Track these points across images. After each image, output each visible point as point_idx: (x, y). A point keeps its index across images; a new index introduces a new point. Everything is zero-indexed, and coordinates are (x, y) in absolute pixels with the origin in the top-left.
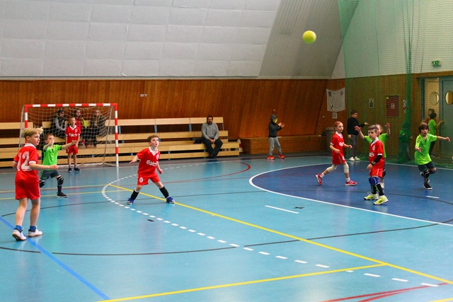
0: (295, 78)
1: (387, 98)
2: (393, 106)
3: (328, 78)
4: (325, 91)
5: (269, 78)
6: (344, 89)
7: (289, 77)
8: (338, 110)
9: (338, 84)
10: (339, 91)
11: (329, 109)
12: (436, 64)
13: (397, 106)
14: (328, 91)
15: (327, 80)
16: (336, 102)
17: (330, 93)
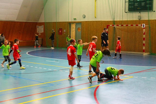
0: (27, 21)
1: (58, 29)
2: (60, 32)
3: (37, 22)
4: (36, 26)
5: (19, 21)
6: (43, 25)
7: (25, 21)
8: (41, 32)
9: (41, 24)
10: (41, 26)
11: (37, 32)
12: (75, 19)
13: (62, 31)
14: (37, 26)
15: (37, 23)
16: (40, 30)
17: (38, 27)
